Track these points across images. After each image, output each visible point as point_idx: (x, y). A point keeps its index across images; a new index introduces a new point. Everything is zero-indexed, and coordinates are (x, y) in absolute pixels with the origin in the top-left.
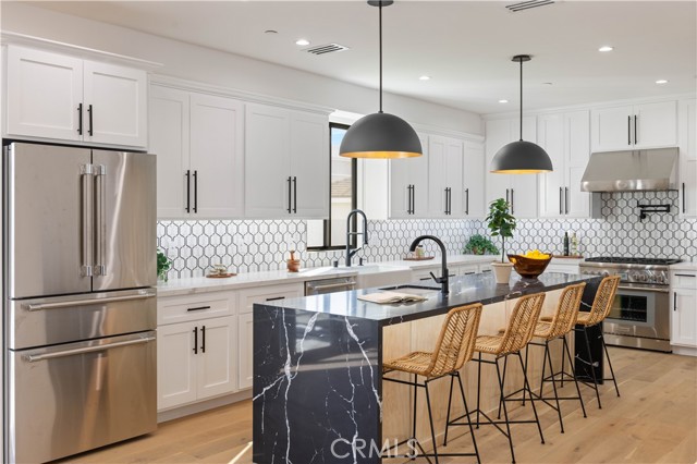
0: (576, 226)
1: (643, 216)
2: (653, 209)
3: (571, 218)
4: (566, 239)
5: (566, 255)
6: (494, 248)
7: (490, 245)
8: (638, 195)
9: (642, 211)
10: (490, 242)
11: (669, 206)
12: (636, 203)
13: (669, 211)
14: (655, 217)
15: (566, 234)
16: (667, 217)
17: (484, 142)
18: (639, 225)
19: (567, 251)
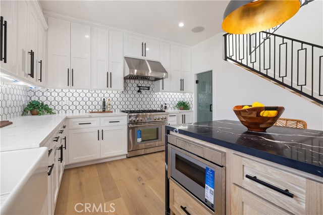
1: (139, 91)
2: (143, 88)
4: (104, 102)
5: (104, 111)
6: (51, 109)
7: (48, 108)
8: (137, 82)
9: (140, 89)
10: (46, 105)
11: (149, 87)
12: (136, 85)
13: (149, 89)
14: (143, 92)
15: (104, 99)
16: (148, 92)
17: (47, 31)
18: (137, 96)
19: (105, 108)
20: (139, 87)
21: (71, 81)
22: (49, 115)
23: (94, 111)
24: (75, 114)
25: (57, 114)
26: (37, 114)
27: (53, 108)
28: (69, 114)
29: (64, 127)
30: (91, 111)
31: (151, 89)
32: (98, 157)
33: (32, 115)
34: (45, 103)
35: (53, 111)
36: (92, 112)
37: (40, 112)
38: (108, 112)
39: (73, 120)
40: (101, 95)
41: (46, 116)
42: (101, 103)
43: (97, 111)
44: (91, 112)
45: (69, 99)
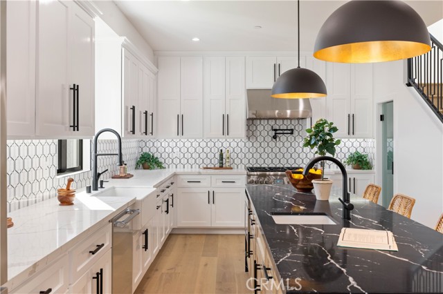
0: (234, 144)
1: (275, 137)
2: (281, 132)
3: (231, 138)
4: (221, 155)
5: (221, 167)
6: (161, 163)
7: (158, 161)
8: (272, 122)
9: (276, 133)
10: (157, 158)
11: (292, 130)
12: (270, 128)
13: (292, 133)
14: (283, 138)
15: (221, 150)
16: (290, 138)
17: (156, 74)
18: (272, 144)
19: (222, 163)
20: (276, 130)
21: (181, 131)
22: (159, 170)
23: (209, 166)
24: (186, 170)
25: (167, 169)
26: (148, 168)
27: (163, 161)
28: (180, 170)
29: (172, 184)
30: (205, 166)
31: (296, 133)
32: (209, 225)
33: (144, 169)
34: (155, 156)
35: (163, 165)
36: (207, 168)
37: (151, 166)
38: (226, 168)
39: (182, 177)
40: (219, 145)
41: (156, 171)
42: (218, 156)
43: (213, 166)
44: (205, 168)
45: (180, 151)
